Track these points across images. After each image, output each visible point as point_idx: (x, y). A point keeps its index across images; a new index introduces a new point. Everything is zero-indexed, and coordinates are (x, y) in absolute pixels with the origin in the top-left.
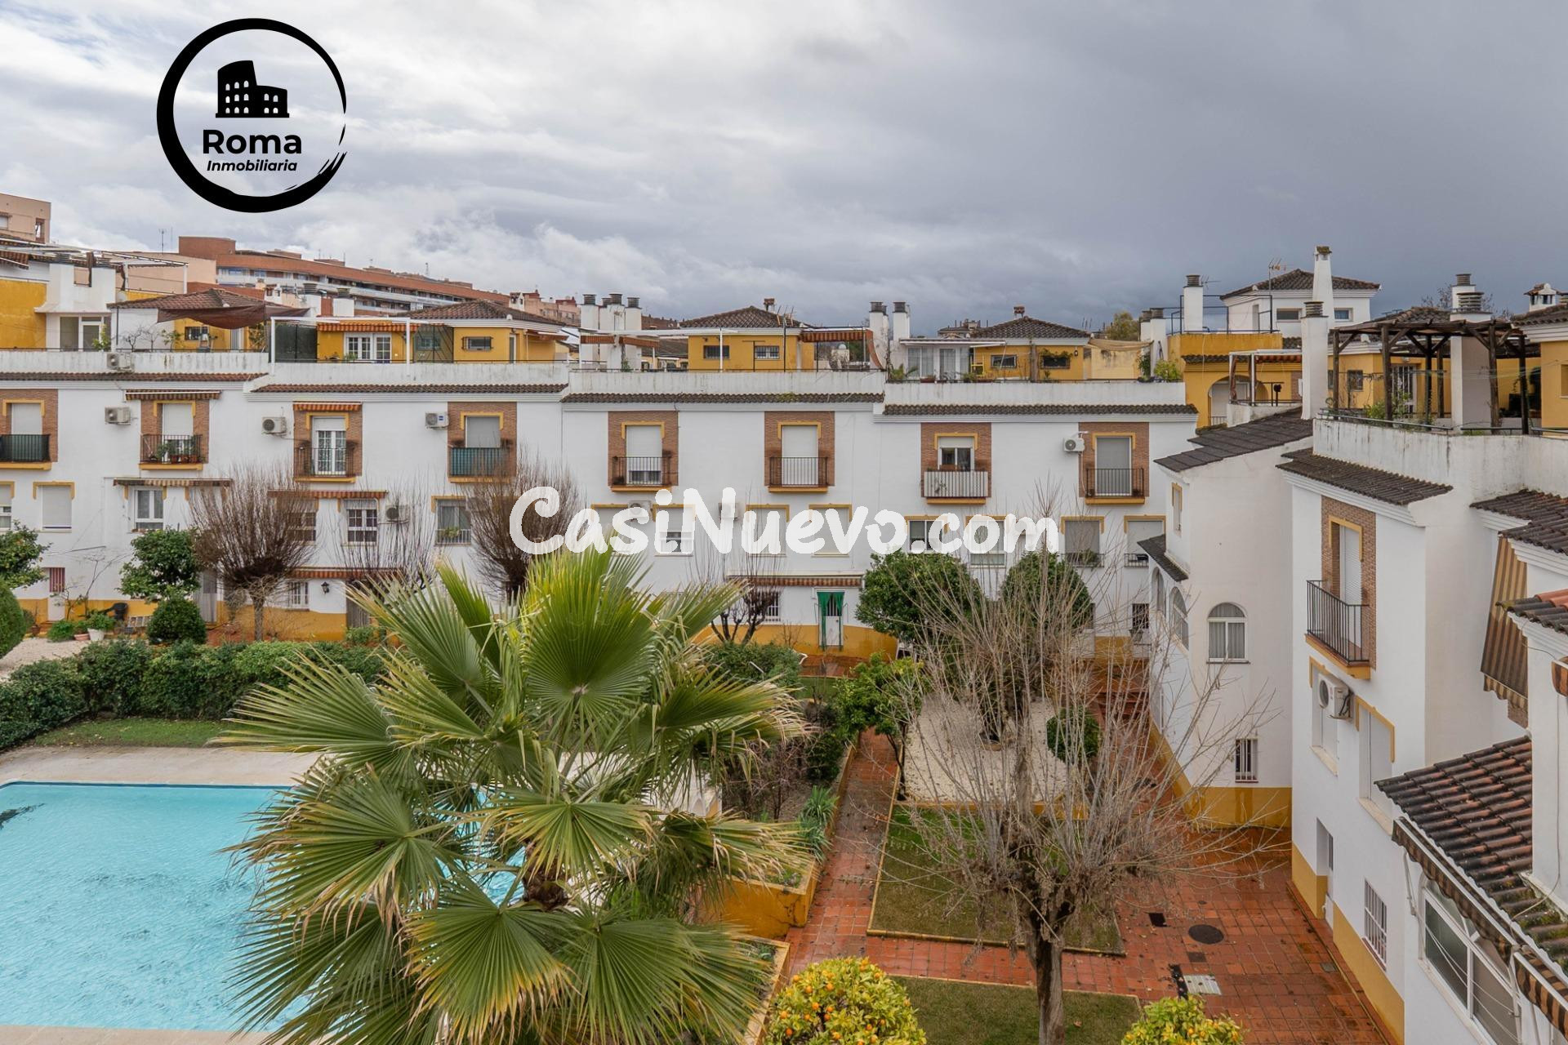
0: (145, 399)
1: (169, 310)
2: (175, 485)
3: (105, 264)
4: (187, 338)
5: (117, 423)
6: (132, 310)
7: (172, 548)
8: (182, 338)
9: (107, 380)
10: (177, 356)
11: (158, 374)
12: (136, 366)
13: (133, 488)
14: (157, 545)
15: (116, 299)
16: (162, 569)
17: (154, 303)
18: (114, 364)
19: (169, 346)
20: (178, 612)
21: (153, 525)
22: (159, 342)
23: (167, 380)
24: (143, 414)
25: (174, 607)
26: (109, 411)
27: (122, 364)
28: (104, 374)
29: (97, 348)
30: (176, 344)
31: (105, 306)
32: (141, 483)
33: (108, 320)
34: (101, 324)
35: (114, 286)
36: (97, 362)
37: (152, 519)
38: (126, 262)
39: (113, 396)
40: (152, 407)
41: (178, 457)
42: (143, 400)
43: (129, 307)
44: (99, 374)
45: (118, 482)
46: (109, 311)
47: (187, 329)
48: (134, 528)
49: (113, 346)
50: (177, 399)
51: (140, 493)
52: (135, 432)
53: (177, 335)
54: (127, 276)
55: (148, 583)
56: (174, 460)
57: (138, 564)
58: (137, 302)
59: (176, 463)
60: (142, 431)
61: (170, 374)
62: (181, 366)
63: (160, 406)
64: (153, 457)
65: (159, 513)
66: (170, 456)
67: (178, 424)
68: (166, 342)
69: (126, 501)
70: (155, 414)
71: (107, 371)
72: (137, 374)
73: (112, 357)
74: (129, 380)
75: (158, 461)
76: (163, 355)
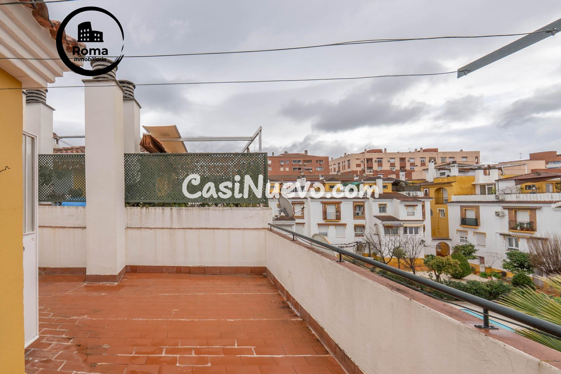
0: (509, 209)
1: (519, 180)
2: (523, 237)
3: (494, 168)
4: (526, 189)
5: (500, 216)
6: (504, 181)
7: (521, 258)
8: (524, 189)
9: (495, 203)
10: (521, 195)
11: (514, 201)
12: (506, 198)
13: (507, 237)
14: (515, 256)
15: (499, 178)
16: (518, 264)
17: (512, 179)
18: (497, 198)
19: (519, 192)
20: (523, 278)
21: (515, 249)
22: (514, 191)
23: (518, 203)
24: (509, 214)
25: (521, 276)
26: (496, 212)
27: (500, 198)
28: (494, 201)
29: (492, 194)
30: (521, 191)
31: (494, 181)
32: (510, 235)
33: (495, 185)
34: (493, 186)
35: (498, 174)
36: (492, 198)
37: (514, 247)
38: (502, 166)
39: (499, 208)
40: (512, 212)
41: (524, 228)
42: (508, 209)
43: (503, 181)
44: (493, 201)
45: (500, 234)
46: (495, 182)
47: (526, 186)
48: (508, 249)
49: (497, 193)
50: (522, 209)
51: (509, 239)
52: (506, 220)
53: (522, 189)
54: (503, 170)
55: (512, 267)
56: (522, 229)
57: (508, 260)
58: (506, 178)
59: (523, 230)
60: (509, 219)
61: (519, 201)
62: (523, 198)
63: (515, 212)
64: (514, 227)
65: (517, 245)
66: (520, 228)
67: (523, 218)
68: (517, 191)
69: (504, 241)
70: (514, 214)
71: (495, 200)
72: (506, 201)
73: (497, 196)
74: (503, 203)
75: (516, 229)
76: (516, 195)
